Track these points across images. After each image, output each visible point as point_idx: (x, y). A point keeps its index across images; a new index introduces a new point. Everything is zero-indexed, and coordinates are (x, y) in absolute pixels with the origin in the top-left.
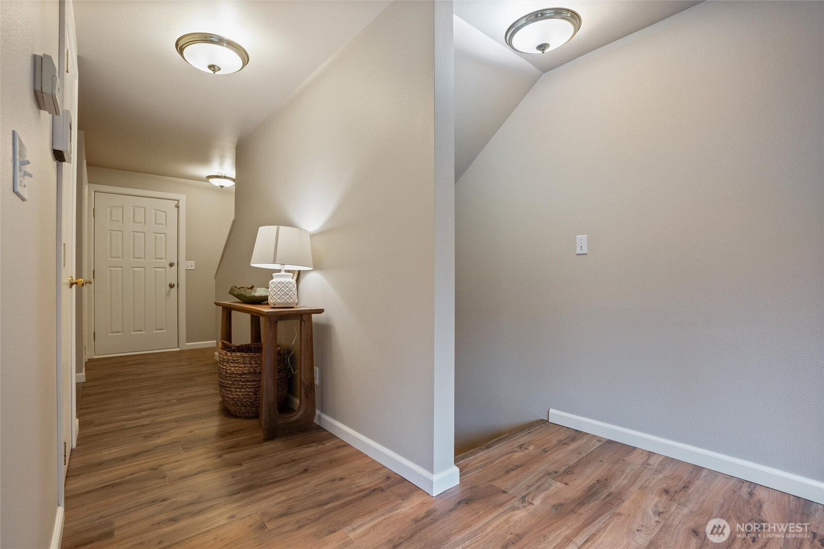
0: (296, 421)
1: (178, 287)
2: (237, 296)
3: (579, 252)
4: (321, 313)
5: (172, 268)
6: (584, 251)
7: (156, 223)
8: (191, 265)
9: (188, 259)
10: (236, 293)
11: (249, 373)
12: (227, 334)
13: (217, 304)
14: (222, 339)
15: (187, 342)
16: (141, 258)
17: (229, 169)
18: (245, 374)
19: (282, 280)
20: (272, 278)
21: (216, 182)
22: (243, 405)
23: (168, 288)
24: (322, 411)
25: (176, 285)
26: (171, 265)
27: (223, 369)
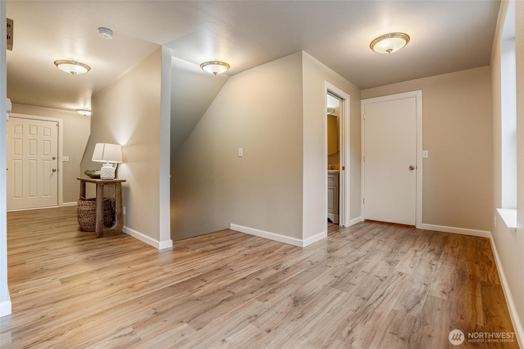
0: (113, 230)
1: (58, 171)
2: (89, 175)
3: (240, 156)
4: (125, 181)
5: (55, 160)
6: (242, 155)
7: (44, 135)
8: (67, 158)
9: (64, 155)
10: (88, 173)
11: (92, 210)
12: (83, 194)
13: (78, 179)
14: (81, 195)
15: (64, 202)
16: (34, 155)
17: (89, 106)
18: (90, 211)
19: (107, 167)
20: (103, 166)
21: (82, 113)
22: (89, 225)
23: (52, 172)
24: (127, 226)
25: (57, 170)
26: (54, 159)
27: (79, 209)
